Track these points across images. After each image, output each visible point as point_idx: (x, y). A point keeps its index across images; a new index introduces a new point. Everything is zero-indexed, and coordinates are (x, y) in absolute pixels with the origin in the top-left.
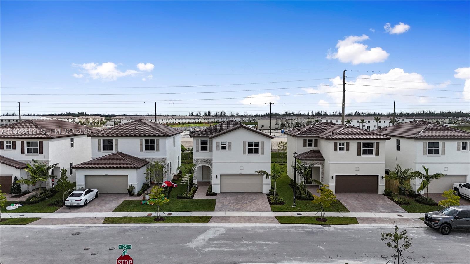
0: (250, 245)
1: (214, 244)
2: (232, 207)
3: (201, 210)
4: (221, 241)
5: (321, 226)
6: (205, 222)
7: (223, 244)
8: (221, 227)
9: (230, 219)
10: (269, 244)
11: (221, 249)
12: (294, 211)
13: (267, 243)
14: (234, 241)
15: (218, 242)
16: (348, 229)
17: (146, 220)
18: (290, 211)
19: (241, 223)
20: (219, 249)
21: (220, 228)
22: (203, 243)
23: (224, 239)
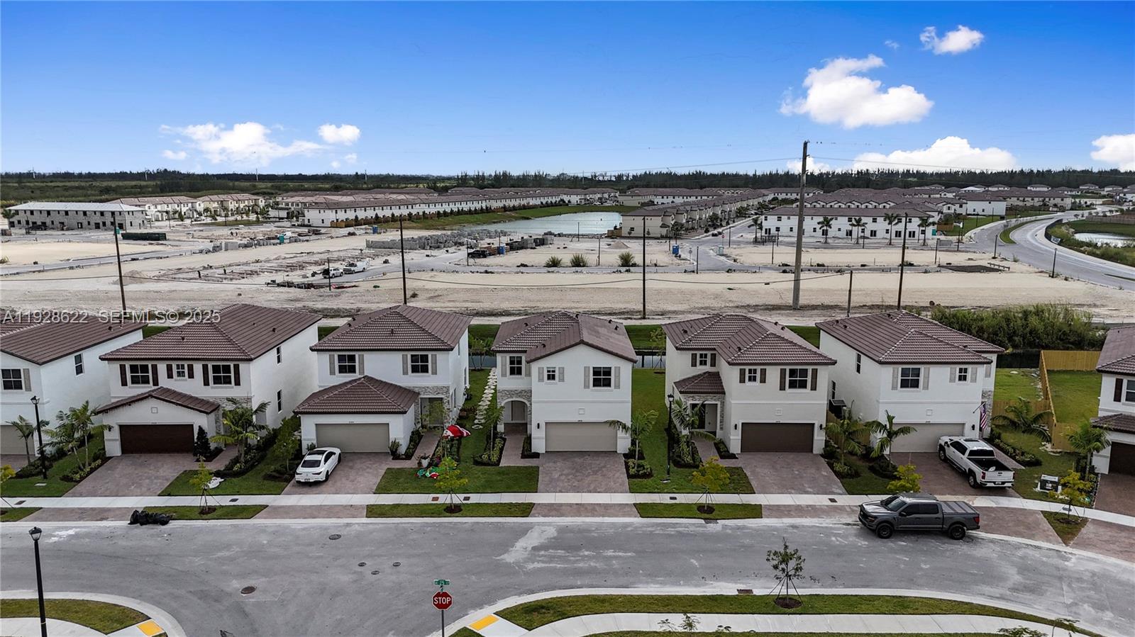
0: (594, 557)
1: (540, 557)
2: (566, 484)
3: (515, 490)
4: (551, 551)
5: (703, 521)
6: (525, 515)
7: (554, 557)
8: (550, 524)
9: (563, 507)
10: (620, 557)
11: (551, 565)
12: (666, 490)
13: (617, 554)
14: (570, 551)
15: (547, 553)
16: (744, 527)
17: (433, 511)
18: (659, 491)
19: (580, 516)
20: (546, 565)
21: (548, 526)
22: (526, 555)
23: (555, 548)
